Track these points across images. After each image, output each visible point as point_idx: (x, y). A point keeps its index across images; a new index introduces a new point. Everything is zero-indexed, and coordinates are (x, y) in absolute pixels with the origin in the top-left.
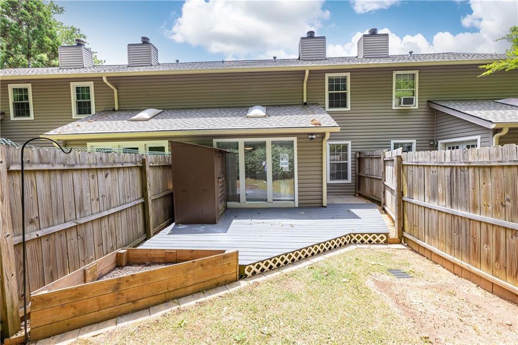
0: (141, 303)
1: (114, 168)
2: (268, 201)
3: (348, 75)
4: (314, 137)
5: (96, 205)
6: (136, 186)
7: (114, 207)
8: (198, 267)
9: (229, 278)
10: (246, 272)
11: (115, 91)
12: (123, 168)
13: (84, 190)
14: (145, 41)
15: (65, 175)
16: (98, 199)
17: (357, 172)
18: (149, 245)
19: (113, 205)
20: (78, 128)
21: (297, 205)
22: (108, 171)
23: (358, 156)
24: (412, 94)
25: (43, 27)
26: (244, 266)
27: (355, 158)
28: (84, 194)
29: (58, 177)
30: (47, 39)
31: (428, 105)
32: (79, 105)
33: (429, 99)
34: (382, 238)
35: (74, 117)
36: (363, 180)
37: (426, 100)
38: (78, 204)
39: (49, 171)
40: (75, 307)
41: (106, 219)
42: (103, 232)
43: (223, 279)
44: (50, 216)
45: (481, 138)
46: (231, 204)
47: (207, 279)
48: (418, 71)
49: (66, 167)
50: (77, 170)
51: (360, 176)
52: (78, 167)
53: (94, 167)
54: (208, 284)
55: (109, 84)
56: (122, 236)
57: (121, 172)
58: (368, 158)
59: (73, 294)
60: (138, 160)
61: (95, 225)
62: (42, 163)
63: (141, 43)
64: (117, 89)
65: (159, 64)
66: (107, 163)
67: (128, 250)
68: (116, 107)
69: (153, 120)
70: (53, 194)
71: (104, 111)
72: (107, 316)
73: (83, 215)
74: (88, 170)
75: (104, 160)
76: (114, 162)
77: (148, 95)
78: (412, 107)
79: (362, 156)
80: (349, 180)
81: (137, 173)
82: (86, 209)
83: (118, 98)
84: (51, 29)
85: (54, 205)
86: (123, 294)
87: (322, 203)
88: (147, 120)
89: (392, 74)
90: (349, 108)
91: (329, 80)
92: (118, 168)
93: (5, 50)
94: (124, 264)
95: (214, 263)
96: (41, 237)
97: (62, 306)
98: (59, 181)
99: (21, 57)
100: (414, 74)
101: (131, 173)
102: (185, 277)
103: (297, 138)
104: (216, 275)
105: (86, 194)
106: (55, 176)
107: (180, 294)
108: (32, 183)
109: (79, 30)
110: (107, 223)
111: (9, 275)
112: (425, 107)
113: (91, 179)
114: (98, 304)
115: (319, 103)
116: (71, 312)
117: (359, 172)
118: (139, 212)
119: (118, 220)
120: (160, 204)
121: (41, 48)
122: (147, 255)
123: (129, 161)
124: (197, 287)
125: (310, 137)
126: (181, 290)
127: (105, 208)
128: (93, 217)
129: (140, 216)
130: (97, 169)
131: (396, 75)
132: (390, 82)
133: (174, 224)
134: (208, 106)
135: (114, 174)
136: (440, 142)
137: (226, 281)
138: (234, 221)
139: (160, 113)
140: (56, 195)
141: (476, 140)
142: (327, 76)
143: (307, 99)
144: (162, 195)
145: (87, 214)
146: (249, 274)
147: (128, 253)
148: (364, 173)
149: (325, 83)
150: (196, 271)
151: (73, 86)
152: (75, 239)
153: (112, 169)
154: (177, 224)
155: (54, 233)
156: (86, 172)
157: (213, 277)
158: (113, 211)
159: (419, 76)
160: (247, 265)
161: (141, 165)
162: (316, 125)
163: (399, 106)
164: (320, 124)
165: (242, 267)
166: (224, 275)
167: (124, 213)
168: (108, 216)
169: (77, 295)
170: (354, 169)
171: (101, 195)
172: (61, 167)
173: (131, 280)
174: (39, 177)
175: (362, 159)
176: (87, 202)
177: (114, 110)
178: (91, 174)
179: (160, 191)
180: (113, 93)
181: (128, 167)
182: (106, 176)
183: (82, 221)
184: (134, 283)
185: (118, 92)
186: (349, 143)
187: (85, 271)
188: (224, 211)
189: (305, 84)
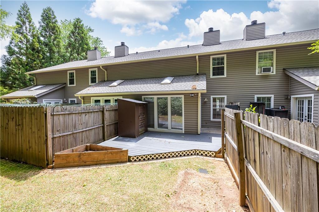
0: (87, 163)
1: (89, 112)
2: (169, 129)
3: (225, 56)
4: (193, 95)
5: (81, 127)
6: (100, 119)
7: (89, 127)
8: (109, 154)
9: (123, 160)
10: (131, 159)
11: (106, 72)
12: (94, 112)
13: (76, 121)
14: (123, 44)
15: (70, 115)
16: (82, 124)
18: (103, 144)
19: (88, 126)
20: (88, 91)
22: (87, 113)
24: (271, 65)
25: (84, 40)
26: (131, 157)
28: (76, 122)
29: (67, 116)
30: (85, 46)
31: (284, 71)
32: (92, 78)
33: (284, 68)
34: (213, 154)
35: (90, 84)
37: (282, 68)
38: (74, 126)
39: (64, 114)
40: (67, 160)
41: (85, 132)
42: (83, 137)
43: (120, 160)
44: (64, 129)
45: (314, 96)
46: (150, 129)
47: (113, 159)
48: (275, 49)
49: (70, 113)
50: (74, 113)
52: (74, 112)
53: (80, 112)
54: (114, 161)
55: (103, 69)
56: (92, 139)
57: (93, 113)
59: (66, 156)
60: (101, 108)
61: (80, 134)
62: (62, 111)
63: (121, 45)
64: (107, 71)
65: (129, 54)
66: (86, 110)
67: (91, 145)
68: (106, 80)
69: (118, 86)
70: (65, 122)
71: (101, 81)
72: (76, 165)
73: (75, 130)
74: (78, 113)
75: (85, 109)
76: (90, 109)
77: (119, 73)
78: (270, 73)
81: (100, 113)
82: (77, 127)
83: (107, 75)
84: (87, 41)
85: (65, 126)
86: (81, 159)
87: (198, 132)
88: (116, 86)
89: (256, 53)
90: (225, 76)
91: (213, 59)
92: (91, 112)
93: (70, 53)
94: (88, 149)
95: (117, 153)
96: (60, 136)
97: (63, 159)
98: (67, 117)
99: (75, 55)
100: (273, 52)
101: (97, 113)
102: (104, 157)
103: (184, 96)
104: (118, 158)
105: (77, 122)
106: (66, 116)
107: (102, 163)
108: (58, 118)
109: (100, 39)
110: (85, 134)
111: (50, 147)
112: (281, 73)
113: (79, 116)
114: (74, 161)
115: (206, 73)
116: (65, 161)
118: (101, 130)
119: (90, 133)
120: (112, 127)
121: (83, 50)
122: (96, 147)
123: (97, 108)
124: (109, 161)
125: (191, 95)
126: (102, 161)
127: (85, 128)
128: (79, 131)
129: (101, 132)
130: (82, 113)
131: (259, 53)
132: (254, 58)
133: (118, 136)
134: (146, 77)
135: (89, 114)
136: (292, 96)
137: (122, 161)
138: (145, 137)
139: (123, 82)
140: (66, 122)
141: (311, 97)
142: (211, 57)
143: (199, 71)
144: (114, 123)
145: (77, 129)
146: (133, 160)
147: (90, 146)
149: (210, 61)
150: (109, 155)
151: (90, 70)
152: (72, 138)
153: (88, 112)
154: (119, 137)
155: (65, 135)
156: (77, 114)
157: (116, 159)
158: (88, 129)
159: (276, 53)
160: (132, 156)
161: (102, 110)
162: (193, 89)
163: (260, 73)
164: (195, 89)
165: (130, 157)
166: (121, 159)
167: (93, 130)
168: (86, 130)
169: (68, 156)
171: (83, 122)
172: (68, 113)
173: (84, 154)
174: (61, 116)
176: (77, 125)
177: (105, 81)
178: (79, 115)
179: (113, 121)
180: (105, 73)
181: (96, 111)
182: (86, 115)
183: (75, 132)
184: (85, 156)
185: (107, 72)
186: (226, 97)
187: (73, 150)
188: (144, 133)
189: (198, 63)
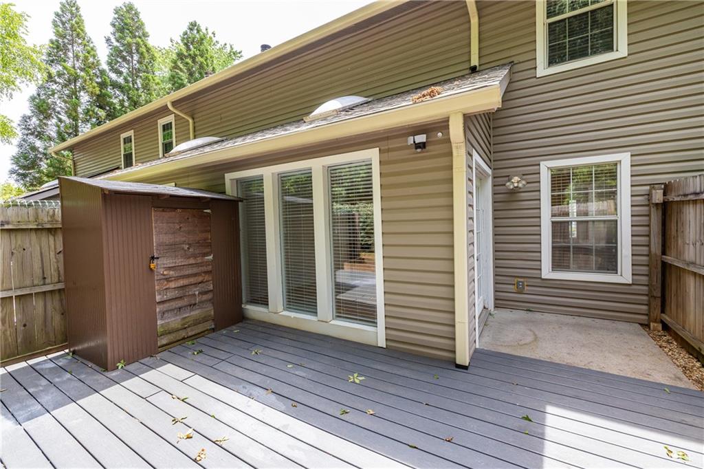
2: (319, 317)
4: (422, 139)
11: (191, 121)
17: (656, 248)
21: (382, 343)
23: (658, 197)
27: (649, 204)
36: (679, 278)
51: (665, 265)
55: (176, 111)
58: (695, 202)
64: (193, 119)
79: (673, 197)
80: (625, 273)
87: (454, 352)
90: (621, 51)
103: (380, 151)
117: (664, 253)
125: (410, 140)
143: (480, 55)
148: (679, 255)
151: (160, 123)
170: (644, 240)
175: (675, 207)
180: (189, 124)
185: (194, 123)
188: (213, 330)
189: (474, 21)
